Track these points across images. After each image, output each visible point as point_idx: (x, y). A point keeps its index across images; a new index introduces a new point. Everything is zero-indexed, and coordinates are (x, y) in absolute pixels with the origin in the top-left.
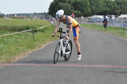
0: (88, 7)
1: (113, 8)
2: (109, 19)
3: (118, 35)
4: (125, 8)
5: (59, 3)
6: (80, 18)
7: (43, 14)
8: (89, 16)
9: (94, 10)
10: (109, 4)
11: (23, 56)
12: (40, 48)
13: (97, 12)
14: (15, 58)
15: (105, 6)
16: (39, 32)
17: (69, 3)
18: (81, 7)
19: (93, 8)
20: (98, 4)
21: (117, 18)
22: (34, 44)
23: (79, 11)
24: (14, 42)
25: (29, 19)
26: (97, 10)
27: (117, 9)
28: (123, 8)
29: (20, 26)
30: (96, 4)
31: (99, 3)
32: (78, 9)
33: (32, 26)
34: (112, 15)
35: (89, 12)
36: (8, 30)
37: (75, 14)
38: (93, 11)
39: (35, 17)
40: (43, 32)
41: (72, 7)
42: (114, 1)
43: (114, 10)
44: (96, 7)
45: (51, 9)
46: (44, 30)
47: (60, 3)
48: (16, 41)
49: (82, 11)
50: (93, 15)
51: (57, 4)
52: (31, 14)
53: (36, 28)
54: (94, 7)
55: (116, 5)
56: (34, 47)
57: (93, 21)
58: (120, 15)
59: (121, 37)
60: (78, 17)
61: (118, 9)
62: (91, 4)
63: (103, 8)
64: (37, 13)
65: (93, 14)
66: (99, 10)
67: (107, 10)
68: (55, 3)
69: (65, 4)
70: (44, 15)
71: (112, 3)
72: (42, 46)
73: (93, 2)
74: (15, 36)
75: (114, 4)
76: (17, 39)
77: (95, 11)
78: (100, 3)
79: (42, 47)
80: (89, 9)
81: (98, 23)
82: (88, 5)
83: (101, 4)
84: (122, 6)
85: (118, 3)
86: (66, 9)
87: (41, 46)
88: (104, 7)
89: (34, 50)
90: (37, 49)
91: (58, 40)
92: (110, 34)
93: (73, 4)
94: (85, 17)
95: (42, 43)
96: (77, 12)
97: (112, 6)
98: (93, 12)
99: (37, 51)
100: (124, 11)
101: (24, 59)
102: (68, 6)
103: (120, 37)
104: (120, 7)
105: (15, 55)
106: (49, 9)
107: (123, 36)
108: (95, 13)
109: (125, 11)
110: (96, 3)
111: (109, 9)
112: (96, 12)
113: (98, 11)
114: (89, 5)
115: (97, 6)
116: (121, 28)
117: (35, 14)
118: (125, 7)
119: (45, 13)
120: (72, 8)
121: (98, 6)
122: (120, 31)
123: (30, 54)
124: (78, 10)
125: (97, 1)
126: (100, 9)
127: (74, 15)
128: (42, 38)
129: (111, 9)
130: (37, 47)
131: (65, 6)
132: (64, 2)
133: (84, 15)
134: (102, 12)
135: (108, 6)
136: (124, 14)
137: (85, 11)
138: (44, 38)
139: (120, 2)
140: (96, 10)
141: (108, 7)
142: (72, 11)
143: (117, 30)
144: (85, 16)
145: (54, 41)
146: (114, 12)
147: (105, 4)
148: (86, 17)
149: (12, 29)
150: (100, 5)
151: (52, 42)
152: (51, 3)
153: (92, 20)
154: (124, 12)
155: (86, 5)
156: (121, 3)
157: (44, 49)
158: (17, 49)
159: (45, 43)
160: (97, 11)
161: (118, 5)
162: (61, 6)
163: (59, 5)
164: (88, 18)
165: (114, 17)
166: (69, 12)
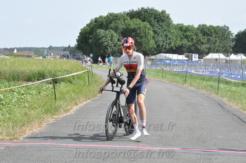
0: (149, 37)
1: (196, 41)
2: (187, 60)
3: (207, 91)
4: (216, 41)
5: (96, 30)
7: (65, 49)
8: (152, 55)
9: (161, 44)
10: (188, 33)
11: (38, 128)
12: (68, 114)
13: (165, 48)
14: (24, 132)
15: (181, 37)
16: (63, 83)
17: (116, 29)
18: (137, 38)
19: (158, 40)
20: (169, 34)
21: (202, 60)
22: (57, 105)
24: (18, 100)
25: (41, 58)
26: (167, 43)
27: (202, 43)
28: (212, 41)
29: (27, 71)
30: (165, 33)
31: (170, 32)
33: (50, 72)
34: (193, 54)
35: (151, 46)
36: (6, 78)
38: (158, 46)
39: (52, 54)
40: (71, 82)
42: (198, 29)
43: (197, 45)
44: (164, 38)
45: (82, 40)
46: (72, 80)
47: (99, 30)
48: (22, 99)
51: (93, 32)
52: (43, 48)
53: (57, 75)
54: (160, 39)
55: (200, 35)
56: (56, 110)
58: (207, 54)
59: (213, 95)
61: (204, 43)
62: (155, 32)
63: (176, 40)
64: (55, 48)
65: (158, 50)
66: (170, 44)
67: (185, 45)
68: (89, 29)
69: (107, 32)
70: (68, 51)
71: (193, 32)
72: (72, 108)
73: (159, 29)
74: (19, 89)
75: (196, 35)
76: (23, 95)
77: (163, 45)
78: (172, 31)
79: (72, 112)
80: (152, 42)
82: (151, 35)
83: (173, 33)
84: (212, 39)
85: (204, 31)
86: (110, 41)
87: (70, 109)
88: (179, 39)
89: (56, 117)
90: (62, 116)
92: (193, 89)
93: (122, 33)
94: (145, 57)
95: (70, 103)
97: (193, 37)
99: (63, 118)
100: (215, 46)
101: (41, 133)
102: (112, 36)
104: (209, 40)
105: (23, 126)
106: (78, 41)
107: (217, 94)
108: (161, 49)
109: (216, 48)
111: (187, 42)
112: (164, 47)
113: (168, 47)
115: (166, 36)
116: (211, 77)
117: (50, 48)
119: (69, 46)
120: (120, 38)
121: (168, 36)
122: (210, 83)
123: (50, 124)
125: (166, 28)
126: (171, 42)
128: (71, 95)
129: (192, 42)
130: (62, 111)
131: (107, 35)
132: (106, 28)
134: (176, 47)
135: (186, 37)
136: (215, 53)
137: (144, 45)
138: (73, 95)
139: (207, 31)
140: (165, 44)
141: (185, 39)
143: (204, 82)
144: (145, 54)
145: (92, 101)
146: (197, 48)
147: (181, 33)
148: (147, 57)
149: (13, 76)
150: (171, 36)
151: (89, 101)
152: (81, 30)
155: (147, 34)
156: (210, 33)
157: (74, 114)
158: (26, 114)
159: (77, 104)
160: (166, 46)
161: (204, 35)
162: (101, 36)
163: (96, 33)
164: (150, 58)
165: (197, 58)
166: (115, 46)
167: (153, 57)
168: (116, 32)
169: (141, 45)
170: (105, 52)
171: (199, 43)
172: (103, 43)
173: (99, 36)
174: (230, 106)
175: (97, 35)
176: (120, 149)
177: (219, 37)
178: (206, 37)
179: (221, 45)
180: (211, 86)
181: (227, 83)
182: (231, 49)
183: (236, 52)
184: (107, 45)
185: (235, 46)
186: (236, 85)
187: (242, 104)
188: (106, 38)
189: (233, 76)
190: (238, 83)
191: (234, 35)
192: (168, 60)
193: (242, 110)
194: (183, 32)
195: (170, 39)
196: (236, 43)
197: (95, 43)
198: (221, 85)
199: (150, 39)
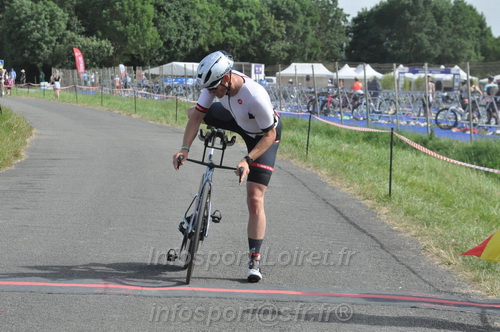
0: (145, 23)
1: (259, 33)
4: (307, 33)
5: (11, 1)
6: (109, 71)
8: (153, 66)
9: (172, 38)
10: (241, 13)
13: (184, 49)
15: (223, 23)
18: (115, 22)
19: (165, 29)
20: (193, 13)
21: (274, 79)
23: (103, 41)
26: (188, 37)
27: (274, 38)
28: (298, 32)
30: (184, 11)
31: (194, 7)
32: (101, 29)
34: (253, 65)
35: (148, 44)
37: (87, 52)
38: (168, 44)
41: (75, 19)
43: (261, 42)
44: (181, 24)
47: (18, 2)
49: (119, 39)
50: (169, 61)
54: (173, 25)
55: (270, 19)
57: (169, 88)
58: (287, 63)
59: (296, 163)
60: (101, 67)
61: (278, 37)
62: (159, 8)
63: (212, 29)
65: (166, 53)
66: (195, 39)
67: (233, 41)
69: (40, 6)
71: (251, 11)
75: (259, 16)
77: (179, 42)
78: (200, 6)
80: (152, 33)
81: (191, 96)
82: (148, 16)
83: (202, 11)
84: (297, 27)
85: (278, 9)
86: (47, 29)
88: (218, 26)
91: (13, 167)
93: (76, 8)
94: (135, 69)
96: (95, 43)
97: (253, 22)
98: (169, 48)
100: (305, 46)
102: (53, 17)
103: (292, 161)
104: (288, 29)
107: (306, 159)
108: (176, 51)
109: (308, 50)
110: (184, 5)
111: (238, 35)
112: (182, 44)
113: (191, 45)
114: (152, 17)
115: (187, 18)
116: (294, 120)
118: (310, 28)
120: (72, 23)
121: (193, 20)
124: (100, 33)
126: (198, 33)
127: (85, 58)
129: (249, 35)
131: (40, 14)
133: (128, 59)
134: (210, 47)
135: (236, 22)
136: (304, 62)
137: (132, 40)
139: (284, 8)
140: (184, 38)
141: (233, 28)
142: (73, 40)
144: (134, 62)
146: (259, 46)
147: (222, 12)
148: (139, 70)
150: (198, 18)
153: (166, 84)
154: (304, 53)
155: (139, 13)
156: (291, 13)
160: (186, 42)
161: (278, 18)
162: (23, 16)
163: (12, 7)
164: (146, 71)
165: (263, 74)
166: (60, 41)
167: (155, 71)
168: (61, 5)
169: (125, 40)
170: (35, 55)
171: (268, 37)
172: (31, 32)
173: (18, 15)
174: (334, 189)
175: (13, 12)
176: (62, 291)
177: (313, 23)
178: (282, 24)
179: (320, 43)
180: (293, 141)
181: (331, 133)
182: (343, 55)
183: (354, 60)
184: (39, 40)
185: (352, 45)
186: (351, 137)
187: (361, 182)
188: (37, 20)
189: (345, 118)
190: (357, 134)
191: (349, 19)
192: (190, 77)
193: (362, 197)
194: (227, 11)
195: (195, 26)
196: (354, 38)
197: (10, 33)
198: (316, 140)
199: (148, 26)
